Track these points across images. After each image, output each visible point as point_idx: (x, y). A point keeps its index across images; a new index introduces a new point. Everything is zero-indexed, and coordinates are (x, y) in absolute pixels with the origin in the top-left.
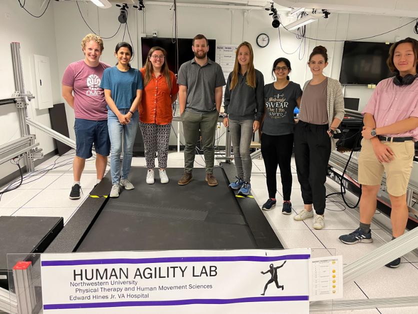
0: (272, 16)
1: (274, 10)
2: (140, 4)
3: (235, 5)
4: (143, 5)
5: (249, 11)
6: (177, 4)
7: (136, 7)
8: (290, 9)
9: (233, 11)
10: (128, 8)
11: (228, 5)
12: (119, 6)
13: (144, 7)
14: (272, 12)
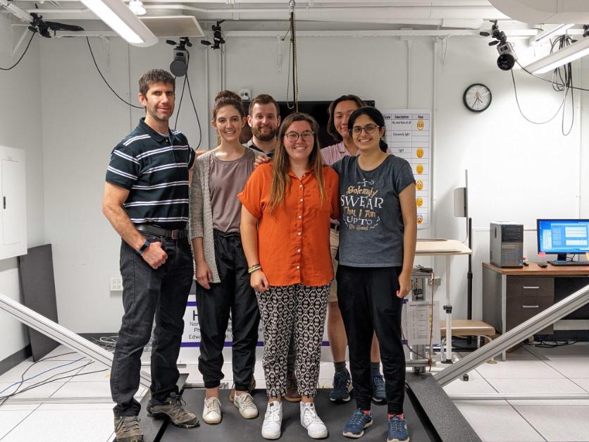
0: (496, 46)
1: (499, 35)
2: (215, 36)
3: (414, 29)
4: (221, 39)
5: (444, 40)
6: (297, 33)
7: (208, 43)
8: (534, 32)
9: (410, 42)
10: (190, 45)
11: (399, 29)
12: (172, 43)
13: (223, 42)
14: (495, 39)
